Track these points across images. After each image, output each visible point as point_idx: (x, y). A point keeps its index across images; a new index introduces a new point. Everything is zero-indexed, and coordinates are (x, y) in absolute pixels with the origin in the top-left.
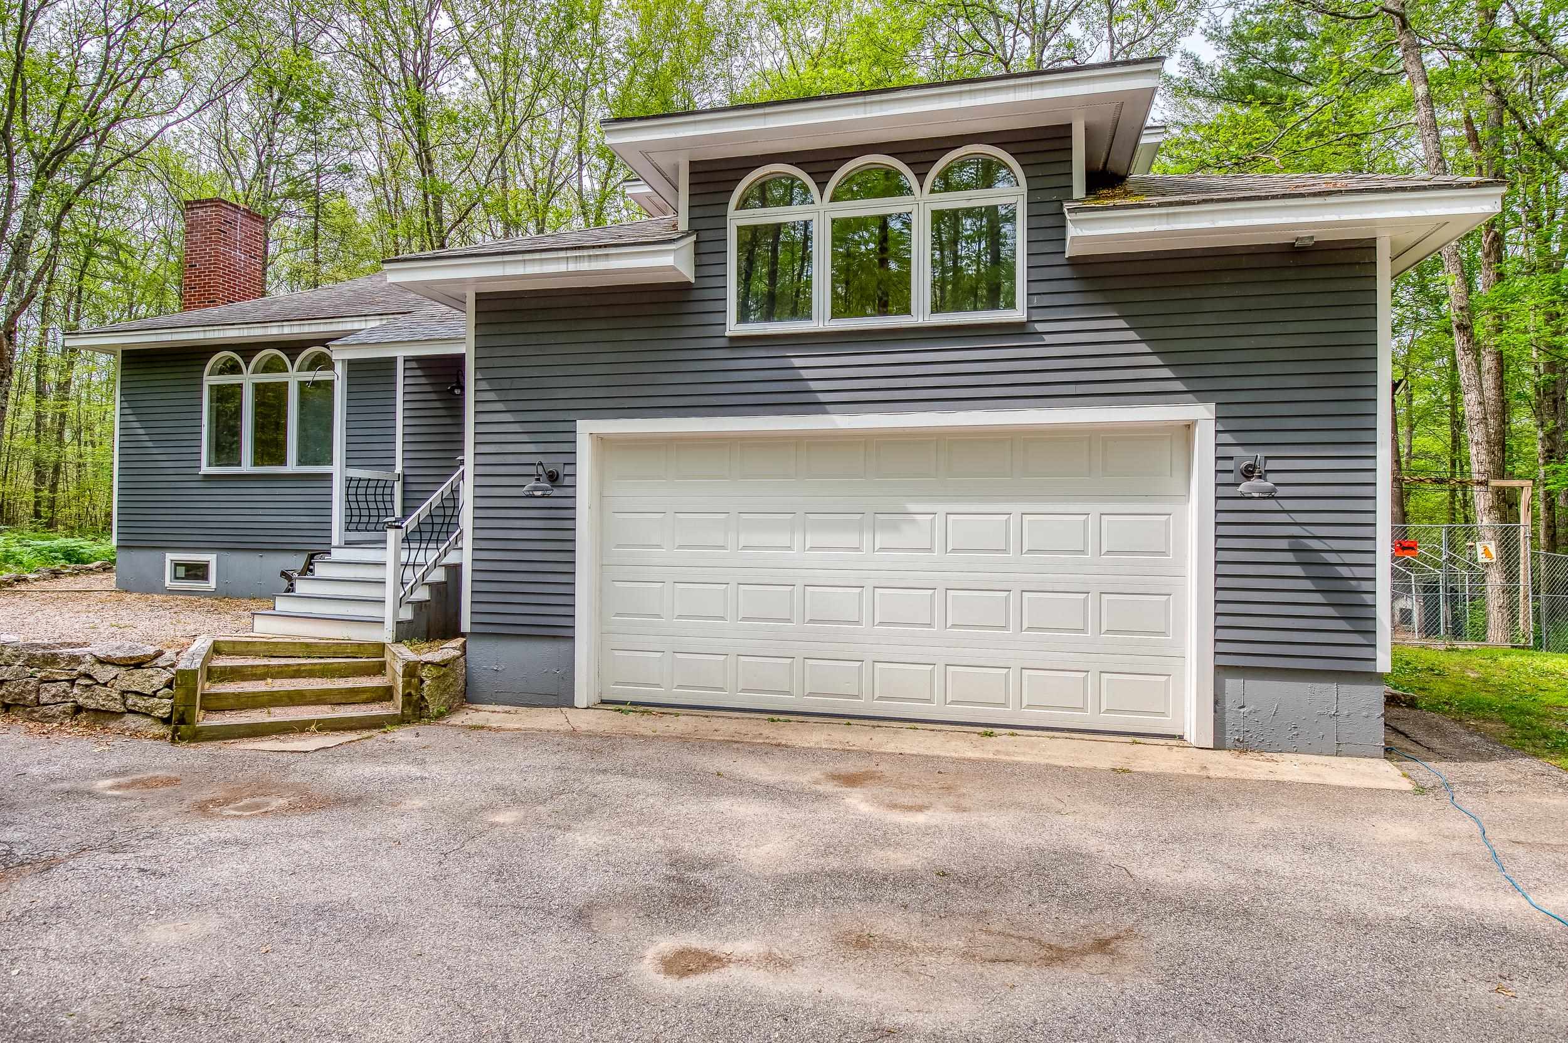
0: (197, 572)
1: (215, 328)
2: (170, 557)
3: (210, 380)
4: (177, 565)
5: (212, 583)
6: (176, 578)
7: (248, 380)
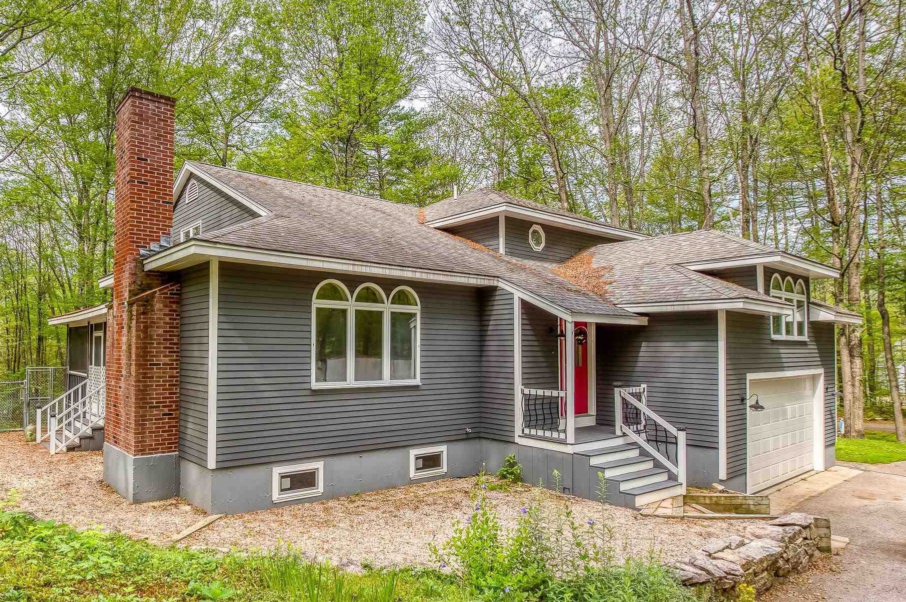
0: (305, 480)
1: (365, 264)
2: (278, 470)
3: (317, 303)
4: (282, 477)
5: (320, 488)
6: (282, 490)
7: (351, 306)
